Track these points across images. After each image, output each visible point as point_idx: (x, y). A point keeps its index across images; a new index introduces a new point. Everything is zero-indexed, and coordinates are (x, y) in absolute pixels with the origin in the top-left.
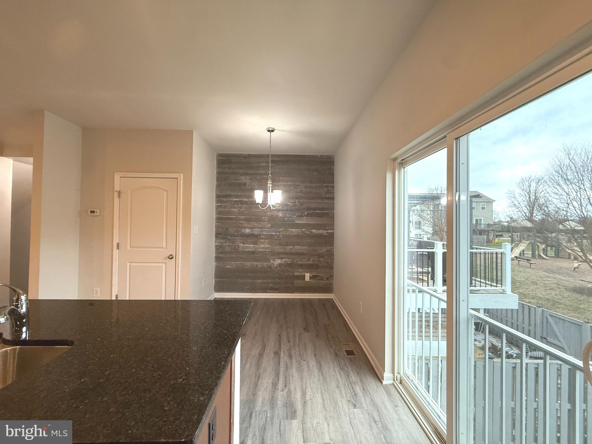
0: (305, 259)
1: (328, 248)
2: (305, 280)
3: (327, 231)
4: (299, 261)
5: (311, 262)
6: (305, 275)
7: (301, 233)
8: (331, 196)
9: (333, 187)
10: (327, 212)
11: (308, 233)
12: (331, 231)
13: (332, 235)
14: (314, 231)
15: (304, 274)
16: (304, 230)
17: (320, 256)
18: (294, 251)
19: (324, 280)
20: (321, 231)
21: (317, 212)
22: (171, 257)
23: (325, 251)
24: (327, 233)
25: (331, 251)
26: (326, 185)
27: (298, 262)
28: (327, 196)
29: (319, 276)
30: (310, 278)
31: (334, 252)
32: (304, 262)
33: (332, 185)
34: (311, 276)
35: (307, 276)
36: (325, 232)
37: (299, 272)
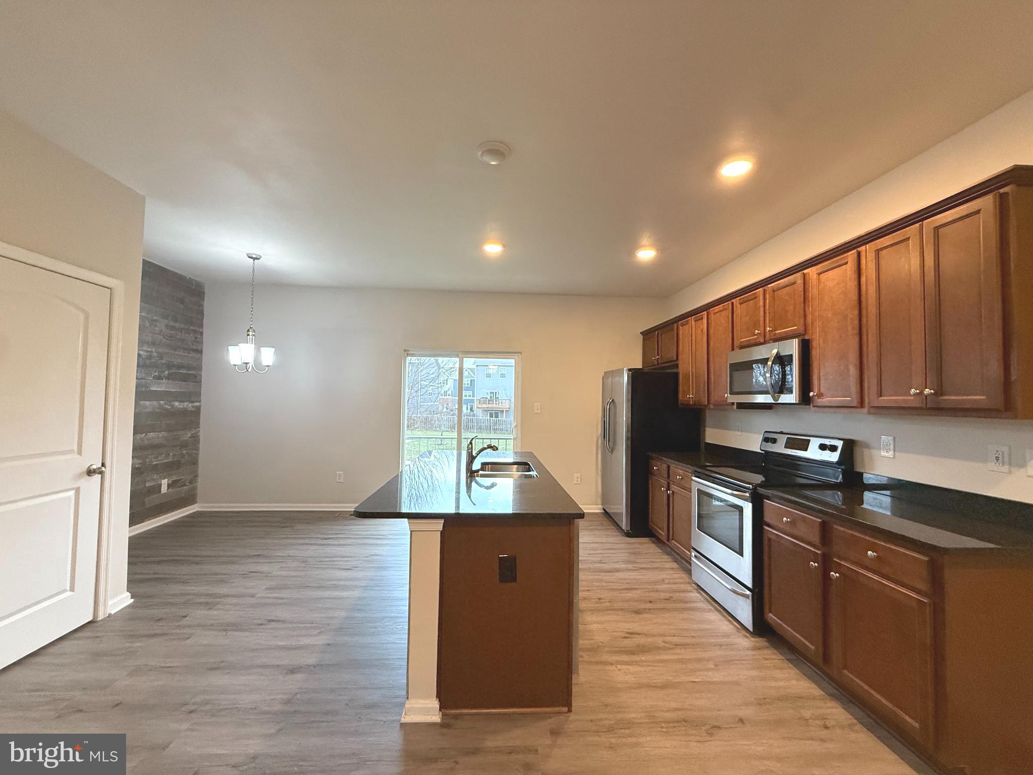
0: (162, 456)
1: (194, 432)
2: (161, 492)
3: (193, 404)
4: (153, 460)
5: (170, 459)
6: (161, 484)
7: (158, 408)
8: (199, 348)
9: (202, 334)
10: (194, 372)
11: (169, 407)
12: (197, 404)
13: (198, 411)
14: (177, 404)
15: (159, 483)
16: (162, 402)
17: (184, 445)
18: (146, 442)
19: (186, 485)
20: (186, 404)
21: (181, 371)
22: (90, 472)
23: (190, 438)
24: (193, 406)
25: (197, 436)
26: (193, 328)
27: (152, 462)
28: (195, 347)
29: (181, 479)
30: (169, 486)
31: (199, 436)
32: (163, 460)
33: (201, 330)
34: (170, 482)
35: (165, 483)
36: (190, 405)
37: (154, 480)
